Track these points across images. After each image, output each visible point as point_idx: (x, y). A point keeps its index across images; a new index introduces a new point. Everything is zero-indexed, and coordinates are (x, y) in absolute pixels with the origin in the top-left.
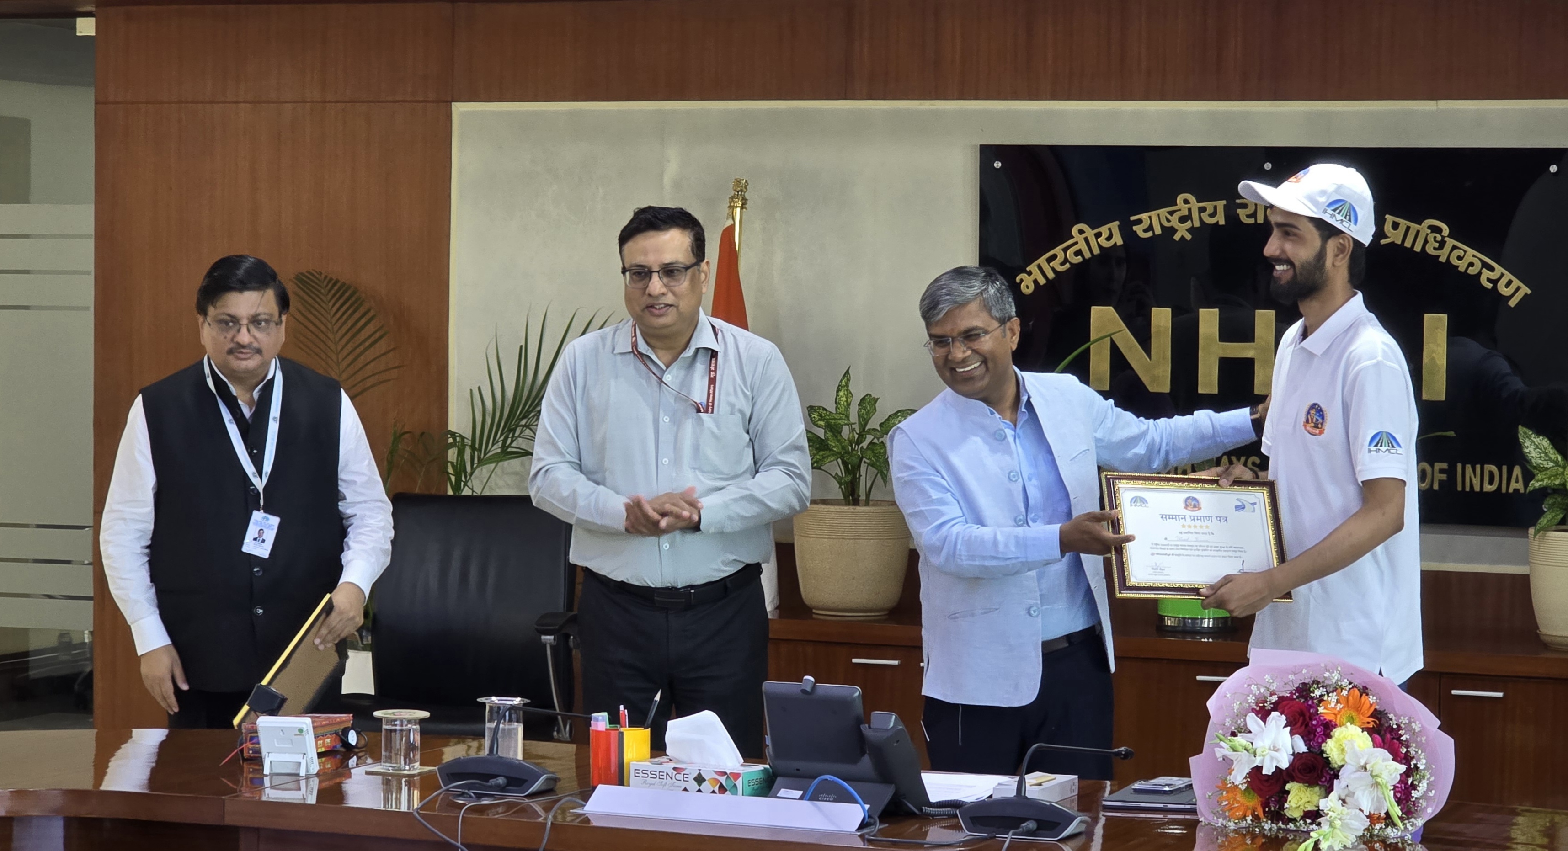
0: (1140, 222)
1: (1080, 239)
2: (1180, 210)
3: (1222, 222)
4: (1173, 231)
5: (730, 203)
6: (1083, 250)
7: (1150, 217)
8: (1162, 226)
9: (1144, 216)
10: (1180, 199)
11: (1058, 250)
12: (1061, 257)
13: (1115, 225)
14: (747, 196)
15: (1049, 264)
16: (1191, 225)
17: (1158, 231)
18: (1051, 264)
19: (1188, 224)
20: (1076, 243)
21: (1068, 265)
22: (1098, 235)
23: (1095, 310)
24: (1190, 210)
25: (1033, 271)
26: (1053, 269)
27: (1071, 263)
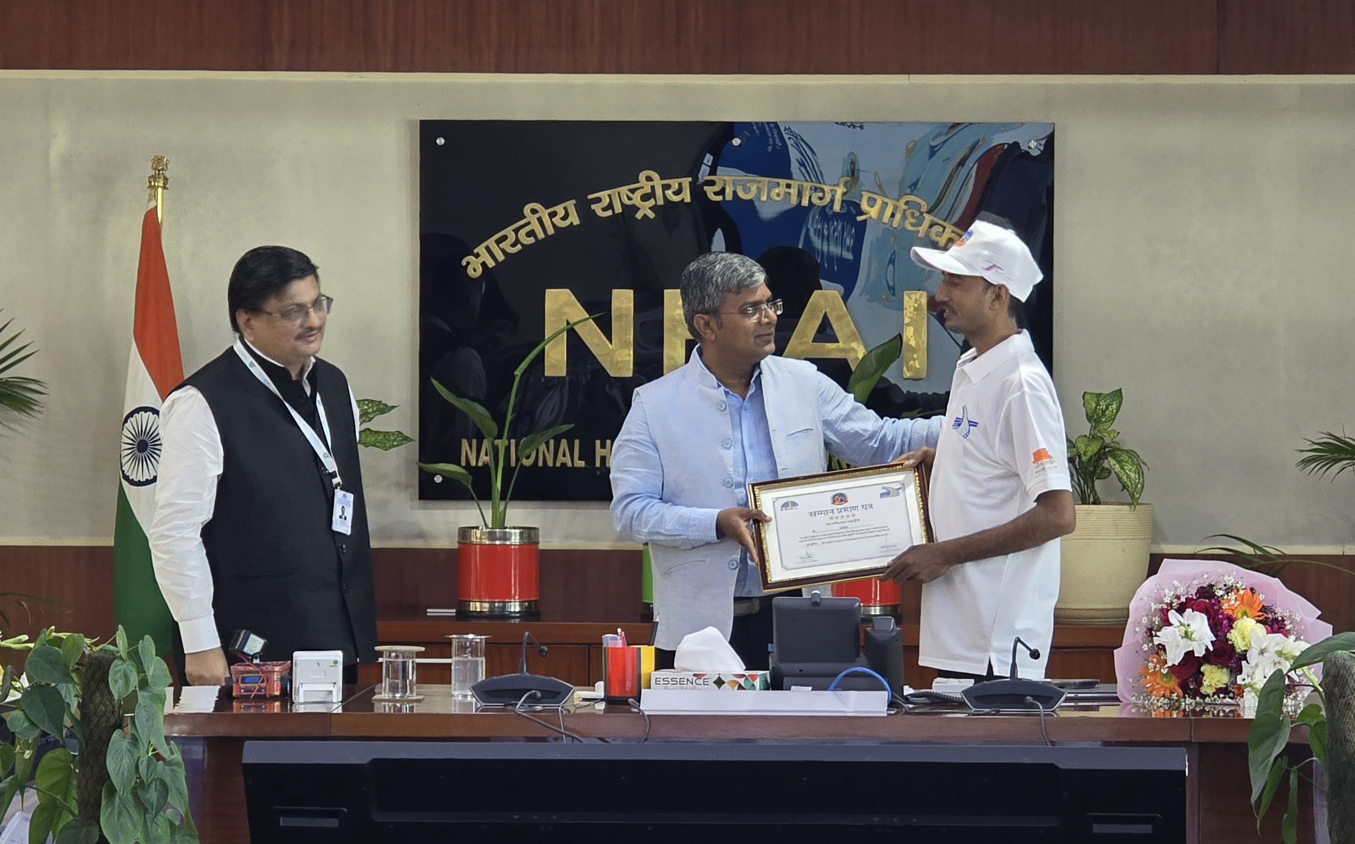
0: (598, 200)
1: (533, 219)
2: (642, 188)
3: (688, 199)
4: (635, 209)
5: (150, 182)
6: (536, 231)
7: (609, 196)
8: (622, 204)
9: (604, 194)
10: (642, 176)
11: (509, 231)
12: (512, 237)
13: (571, 204)
14: (167, 174)
15: (498, 245)
16: (654, 203)
17: (618, 209)
18: (500, 245)
19: (651, 202)
20: (529, 223)
21: (519, 247)
22: (553, 215)
23: (550, 293)
24: (653, 187)
25: (480, 253)
26: (503, 251)
27: (522, 245)
